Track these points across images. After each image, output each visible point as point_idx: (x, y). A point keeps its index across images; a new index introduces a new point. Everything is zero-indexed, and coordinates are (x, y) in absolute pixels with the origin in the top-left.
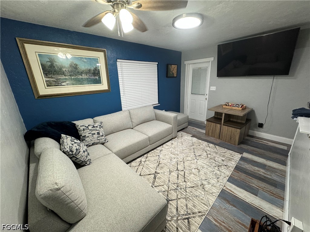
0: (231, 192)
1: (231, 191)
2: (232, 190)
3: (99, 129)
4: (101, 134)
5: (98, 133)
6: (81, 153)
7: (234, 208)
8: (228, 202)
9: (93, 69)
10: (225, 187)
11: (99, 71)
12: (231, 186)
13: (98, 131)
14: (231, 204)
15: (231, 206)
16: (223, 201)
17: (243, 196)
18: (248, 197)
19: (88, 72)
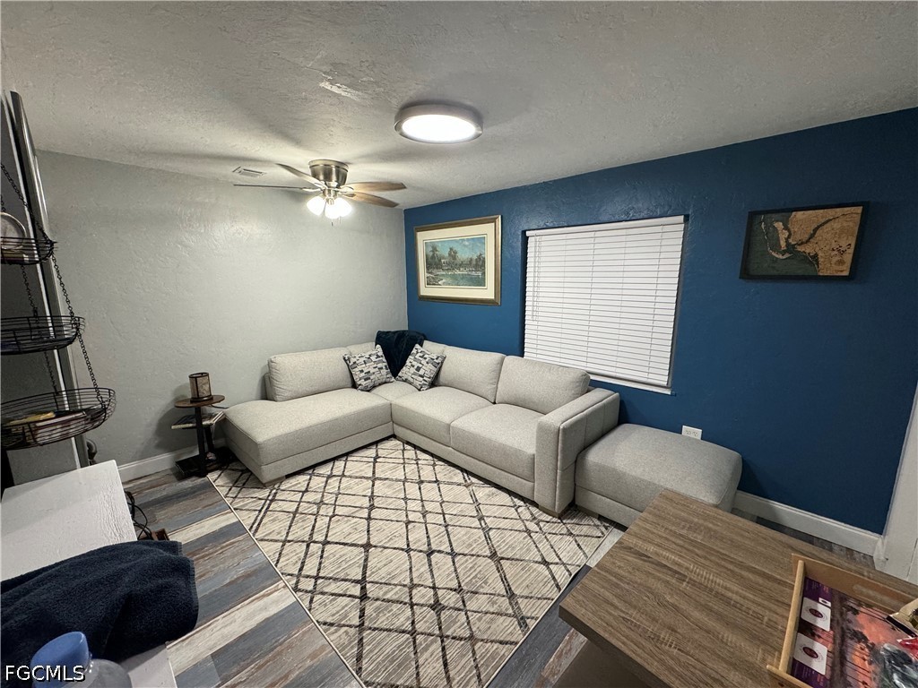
0: (262, 593)
1: (264, 596)
2: (265, 599)
3: (425, 364)
4: (421, 372)
5: (418, 369)
6: (356, 369)
7: (228, 581)
8: (247, 576)
9: (475, 257)
10: (284, 587)
11: (484, 262)
12: (276, 602)
13: (420, 366)
14: (238, 578)
15: (235, 577)
16: (255, 568)
17: (236, 617)
18: (228, 628)
19: (468, 264)
